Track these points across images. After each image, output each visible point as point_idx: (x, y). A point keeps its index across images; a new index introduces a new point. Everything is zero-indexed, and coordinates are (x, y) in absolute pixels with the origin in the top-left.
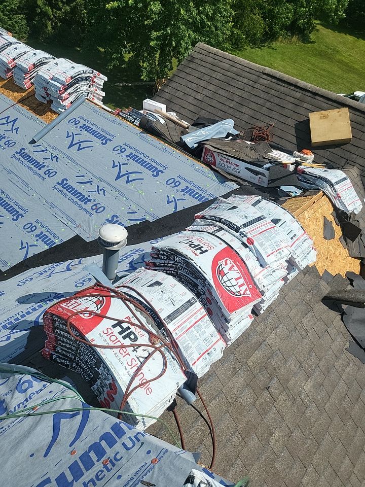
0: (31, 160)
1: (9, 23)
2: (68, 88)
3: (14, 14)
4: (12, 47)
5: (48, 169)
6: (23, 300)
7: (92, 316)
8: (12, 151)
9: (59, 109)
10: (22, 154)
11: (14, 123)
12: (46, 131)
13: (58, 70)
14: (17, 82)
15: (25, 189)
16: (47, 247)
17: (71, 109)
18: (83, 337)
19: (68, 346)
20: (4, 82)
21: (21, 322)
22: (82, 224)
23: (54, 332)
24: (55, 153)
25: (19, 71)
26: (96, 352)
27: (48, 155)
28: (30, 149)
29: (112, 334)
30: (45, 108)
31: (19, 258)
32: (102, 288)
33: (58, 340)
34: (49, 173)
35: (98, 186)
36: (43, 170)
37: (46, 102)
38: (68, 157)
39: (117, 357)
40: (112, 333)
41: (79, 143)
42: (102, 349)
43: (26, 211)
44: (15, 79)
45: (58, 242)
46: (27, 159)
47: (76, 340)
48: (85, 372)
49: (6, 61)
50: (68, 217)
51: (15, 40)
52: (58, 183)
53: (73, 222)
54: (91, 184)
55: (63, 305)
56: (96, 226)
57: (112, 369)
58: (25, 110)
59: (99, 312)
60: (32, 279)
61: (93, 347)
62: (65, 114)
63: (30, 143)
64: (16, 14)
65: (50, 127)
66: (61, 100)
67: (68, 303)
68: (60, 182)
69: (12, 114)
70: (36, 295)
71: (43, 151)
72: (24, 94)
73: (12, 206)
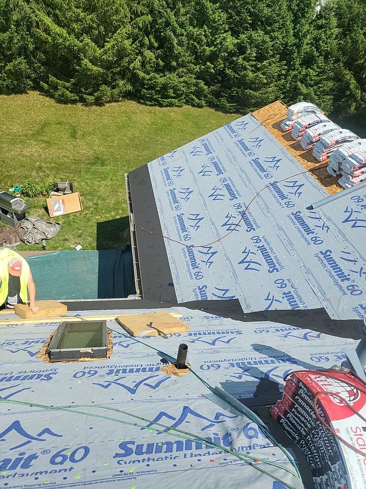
0: (303, 223)
1: (317, 102)
2: (363, 167)
3: (324, 95)
4: (321, 124)
5: (316, 236)
6: (258, 348)
7: (343, 405)
8: (289, 211)
9: (346, 184)
10: (297, 216)
11: (299, 188)
12: (326, 201)
13: (360, 149)
14: (315, 154)
15: (289, 248)
16: (289, 308)
17: (359, 186)
18: (328, 421)
19: (303, 419)
20: (303, 152)
21: (253, 367)
22: (332, 300)
23: (293, 398)
24: (328, 223)
25: (321, 145)
26: (337, 445)
27: (320, 223)
28: (305, 214)
29: (360, 437)
30: (332, 181)
31: (261, 307)
32: (356, 380)
33: (294, 408)
34: (315, 240)
35: (362, 268)
36: (311, 235)
37: (335, 176)
38: (340, 231)
39: (360, 465)
40: (360, 435)
41: (355, 220)
42: (346, 447)
43: (282, 268)
44: (314, 151)
45: (301, 307)
46: (300, 222)
47: (318, 419)
48: (313, 457)
49: (312, 135)
50: (320, 287)
51: (326, 119)
52: (321, 252)
53: (324, 294)
54: (355, 264)
55: (313, 377)
56: (346, 308)
57: (350, 474)
58: (313, 179)
59: (351, 404)
60: (268, 331)
61: (336, 438)
62: (351, 190)
63: (307, 208)
64: (326, 95)
65: (331, 198)
66: (352, 176)
67: (317, 376)
68: (324, 252)
69: (301, 180)
70: (269, 348)
71: (317, 218)
72: (317, 165)
73: (271, 259)
